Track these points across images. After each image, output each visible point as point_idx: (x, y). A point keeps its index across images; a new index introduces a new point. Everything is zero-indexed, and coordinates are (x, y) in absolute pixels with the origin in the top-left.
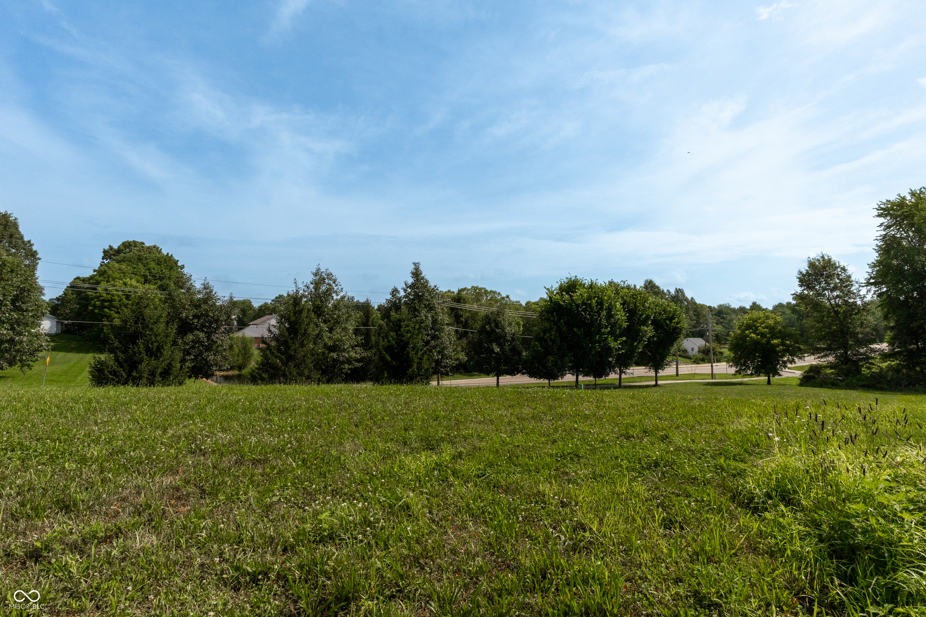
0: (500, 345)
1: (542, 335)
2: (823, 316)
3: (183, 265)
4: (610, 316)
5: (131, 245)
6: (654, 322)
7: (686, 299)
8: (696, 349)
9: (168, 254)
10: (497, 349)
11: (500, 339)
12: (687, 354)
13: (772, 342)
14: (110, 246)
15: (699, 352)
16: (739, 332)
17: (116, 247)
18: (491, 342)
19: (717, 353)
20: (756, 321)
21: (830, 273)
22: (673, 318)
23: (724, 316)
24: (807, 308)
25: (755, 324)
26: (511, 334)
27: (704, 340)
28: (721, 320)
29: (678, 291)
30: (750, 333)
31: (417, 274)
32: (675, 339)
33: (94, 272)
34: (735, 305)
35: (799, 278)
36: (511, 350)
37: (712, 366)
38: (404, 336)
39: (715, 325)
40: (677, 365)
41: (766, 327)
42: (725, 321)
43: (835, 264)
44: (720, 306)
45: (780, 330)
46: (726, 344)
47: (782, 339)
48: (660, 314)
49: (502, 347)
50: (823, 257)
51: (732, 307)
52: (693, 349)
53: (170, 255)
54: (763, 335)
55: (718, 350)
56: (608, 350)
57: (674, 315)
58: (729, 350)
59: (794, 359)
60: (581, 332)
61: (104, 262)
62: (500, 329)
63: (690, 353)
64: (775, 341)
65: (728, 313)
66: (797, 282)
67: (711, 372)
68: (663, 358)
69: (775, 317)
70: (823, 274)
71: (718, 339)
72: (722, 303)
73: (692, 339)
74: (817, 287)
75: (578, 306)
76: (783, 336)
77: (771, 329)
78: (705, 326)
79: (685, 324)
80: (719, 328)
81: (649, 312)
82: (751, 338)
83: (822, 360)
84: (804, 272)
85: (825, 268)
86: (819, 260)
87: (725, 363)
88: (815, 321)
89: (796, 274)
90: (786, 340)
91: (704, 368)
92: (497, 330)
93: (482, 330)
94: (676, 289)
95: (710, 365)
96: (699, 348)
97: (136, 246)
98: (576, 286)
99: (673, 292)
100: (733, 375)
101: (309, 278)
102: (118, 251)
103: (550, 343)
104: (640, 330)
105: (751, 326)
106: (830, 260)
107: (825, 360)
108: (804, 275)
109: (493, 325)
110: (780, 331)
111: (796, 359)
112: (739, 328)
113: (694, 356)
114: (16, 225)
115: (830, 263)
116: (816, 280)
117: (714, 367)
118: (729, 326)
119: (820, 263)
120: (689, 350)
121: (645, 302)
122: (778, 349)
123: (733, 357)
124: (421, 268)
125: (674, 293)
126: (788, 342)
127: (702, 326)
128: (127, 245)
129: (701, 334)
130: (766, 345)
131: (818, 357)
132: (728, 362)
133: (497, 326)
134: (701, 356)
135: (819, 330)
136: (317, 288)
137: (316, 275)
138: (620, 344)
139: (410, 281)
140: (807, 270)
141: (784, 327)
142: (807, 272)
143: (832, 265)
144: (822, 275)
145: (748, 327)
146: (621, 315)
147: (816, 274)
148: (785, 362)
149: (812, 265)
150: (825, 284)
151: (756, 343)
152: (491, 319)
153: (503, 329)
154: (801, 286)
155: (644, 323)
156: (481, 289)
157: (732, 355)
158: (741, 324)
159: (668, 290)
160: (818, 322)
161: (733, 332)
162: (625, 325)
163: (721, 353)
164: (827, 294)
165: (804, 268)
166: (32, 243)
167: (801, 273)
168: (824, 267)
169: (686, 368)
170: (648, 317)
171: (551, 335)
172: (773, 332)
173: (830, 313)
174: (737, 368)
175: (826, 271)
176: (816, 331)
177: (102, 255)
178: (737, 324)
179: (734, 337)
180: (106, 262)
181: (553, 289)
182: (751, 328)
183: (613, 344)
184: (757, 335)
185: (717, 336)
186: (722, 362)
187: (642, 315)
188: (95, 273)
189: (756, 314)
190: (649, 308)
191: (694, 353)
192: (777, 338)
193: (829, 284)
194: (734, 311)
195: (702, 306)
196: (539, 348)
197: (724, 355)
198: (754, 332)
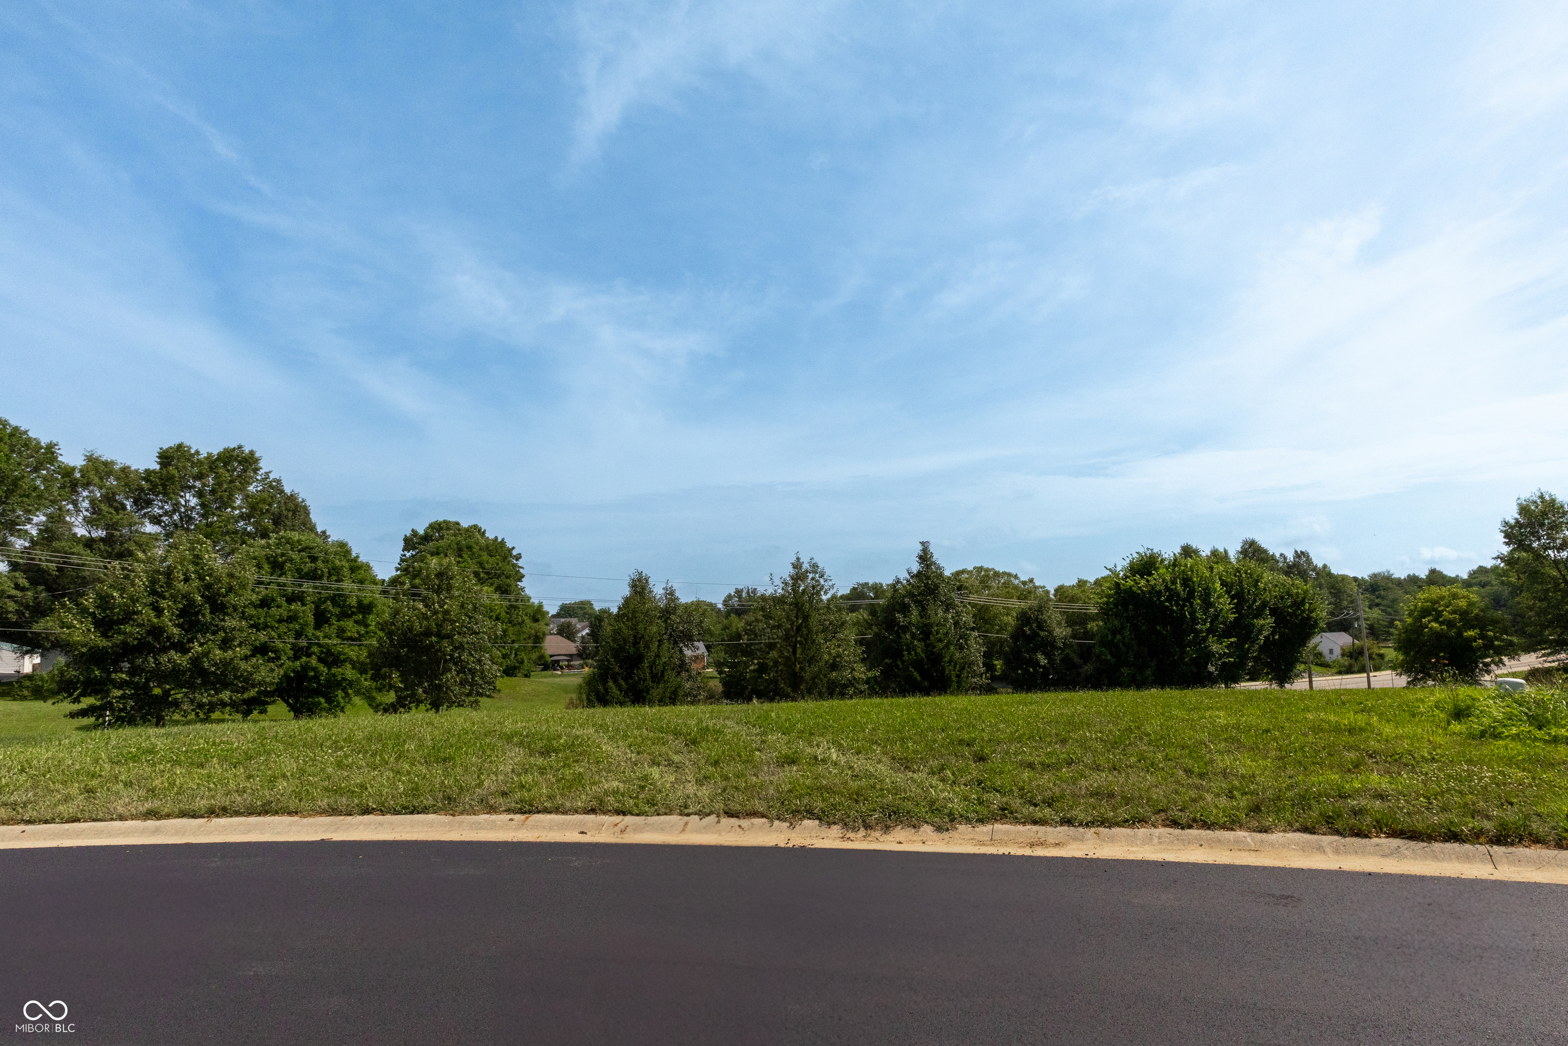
0: (1047, 655)
1: (1110, 637)
2: (1548, 590)
3: (520, 554)
4: (1207, 604)
5: (441, 529)
6: (1273, 612)
7: (1315, 569)
8: (1337, 652)
9: (496, 538)
10: (1043, 661)
11: (1048, 646)
12: (1322, 659)
13: (1465, 634)
14: (413, 530)
15: (1343, 655)
16: (1409, 620)
17: (421, 532)
18: (1035, 650)
19: (1374, 656)
20: (1437, 602)
21: (1554, 521)
22: (1303, 602)
23: (1382, 593)
24: (1519, 579)
25: (1436, 606)
26: (1062, 638)
27: (1350, 635)
28: (1377, 601)
29: (1299, 555)
30: (1430, 622)
31: (925, 557)
32: (1309, 636)
33: (397, 570)
34: (1401, 574)
35: (1505, 532)
36: (1062, 661)
37: (1368, 677)
38: (935, 647)
39: (1367, 609)
40: (1310, 677)
41: (1454, 612)
42: (1385, 602)
43: (1562, 507)
44: (1374, 576)
45: (1477, 614)
46: (1390, 640)
47: (1482, 629)
48: (1282, 598)
49: (1050, 657)
50: (1542, 497)
51: (1396, 576)
52: (1331, 651)
53: (499, 540)
54: (1450, 624)
55: (1376, 651)
56: (1208, 656)
57: (1304, 599)
58: (1395, 650)
59: (1501, 659)
60: (1167, 631)
61: (405, 555)
62: (1045, 631)
63: (1328, 658)
64: (1470, 633)
65: (1389, 588)
66: (1501, 538)
67: (1367, 687)
68: (1290, 666)
69: (1467, 595)
70: (1544, 524)
71: (1374, 632)
72: (1376, 570)
73: (1328, 635)
74: (1535, 545)
75: (1159, 593)
76: (1481, 623)
77: (1464, 614)
78: (1351, 612)
79: (1322, 612)
80: (1376, 613)
81: (1267, 596)
82: (1431, 629)
83: (1550, 659)
84: (1512, 522)
85: (1547, 515)
86: (1535, 502)
87: (1389, 672)
88: (1535, 597)
89: (1499, 525)
90: (1488, 631)
91: (1356, 681)
92: (1042, 634)
93: (1018, 634)
94: (1296, 552)
95: (1365, 675)
96: (1342, 649)
97: (448, 529)
98: (1154, 563)
99: (1290, 557)
100: (1404, 688)
101: (787, 571)
102: (426, 538)
103: (1124, 649)
104: (1253, 625)
105: (1431, 610)
106: (1553, 501)
107: (1554, 658)
108: (1511, 527)
109: (1034, 625)
110: (1477, 617)
111: (1505, 659)
112: (1410, 615)
113: (1334, 662)
114: (307, 510)
115: (1553, 506)
116: (1532, 534)
117: (1372, 679)
118: (1391, 609)
119: (1537, 507)
120: (1326, 652)
121: (1257, 581)
122: (1474, 644)
123: (1403, 660)
124: (932, 549)
125: (1292, 559)
126: (1491, 633)
127: (1346, 612)
128: (438, 527)
129: (1343, 626)
130: (1456, 639)
131: (1544, 655)
132: (1393, 668)
133: (1041, 627)
134: (1346, 661)
135: (1542, 612)
136: (795, 586)
137: (795, 566)
138: (1226, 647)
139: (915, 568)
140: (1516, 519)
141: (1482, 610)
142: (1517, 521)
143: (1558, 508)
144: (1542, 525)
145: (1425, 612)
146: (1225, 604)
147: (1530, 524)
148: (1487, 665)
149: (1524, 510)
150: (1547, 539)
151: (1438, 636)
152: (1030, 618)
153: (1050, 632)
154: (1507, 544)
155: (1259, 614)
156: (987, 570)
157: (1401, 657)
158: (1412, 607)
159: (1281, 555)
160: (1541, 600)
161: (1400, 621)
162: (1232, 617)
163: (1381, 656)
164: (1552, 555)
165: (1512, 514)
166: (328, 533)
167: (1506, 523)
168: (1544, 514)
169: (1326, 682)
170: (1264, 604)
171: (1124, 638)
172: (1466, 618)
173: (1559, 584)
174: (1409, 676)
175: (1548, 519)
176: (1538, 614)
177: (402, 544)
178: (1405, 608)
179: (1403, 629)
180: (408, 554)
181: (1118, 569)
182: (1429, 614)
183: (1215, 648)
184: (1441, 623)
185: (1371, 628)
186: (1384, 670)
187: (1255, 601)
188: (399, 573)
189: (1435, 592)
190: (1265, 589)
191: (1334, 657)
192: (1473, 627)
193: (1554, 540)
194: (1399, 583)
195: (1344, 578)
196: (1109, 657)
197: (1386, 659)
198: (1436, 620)
